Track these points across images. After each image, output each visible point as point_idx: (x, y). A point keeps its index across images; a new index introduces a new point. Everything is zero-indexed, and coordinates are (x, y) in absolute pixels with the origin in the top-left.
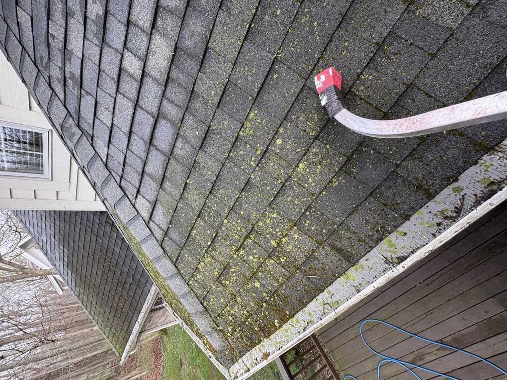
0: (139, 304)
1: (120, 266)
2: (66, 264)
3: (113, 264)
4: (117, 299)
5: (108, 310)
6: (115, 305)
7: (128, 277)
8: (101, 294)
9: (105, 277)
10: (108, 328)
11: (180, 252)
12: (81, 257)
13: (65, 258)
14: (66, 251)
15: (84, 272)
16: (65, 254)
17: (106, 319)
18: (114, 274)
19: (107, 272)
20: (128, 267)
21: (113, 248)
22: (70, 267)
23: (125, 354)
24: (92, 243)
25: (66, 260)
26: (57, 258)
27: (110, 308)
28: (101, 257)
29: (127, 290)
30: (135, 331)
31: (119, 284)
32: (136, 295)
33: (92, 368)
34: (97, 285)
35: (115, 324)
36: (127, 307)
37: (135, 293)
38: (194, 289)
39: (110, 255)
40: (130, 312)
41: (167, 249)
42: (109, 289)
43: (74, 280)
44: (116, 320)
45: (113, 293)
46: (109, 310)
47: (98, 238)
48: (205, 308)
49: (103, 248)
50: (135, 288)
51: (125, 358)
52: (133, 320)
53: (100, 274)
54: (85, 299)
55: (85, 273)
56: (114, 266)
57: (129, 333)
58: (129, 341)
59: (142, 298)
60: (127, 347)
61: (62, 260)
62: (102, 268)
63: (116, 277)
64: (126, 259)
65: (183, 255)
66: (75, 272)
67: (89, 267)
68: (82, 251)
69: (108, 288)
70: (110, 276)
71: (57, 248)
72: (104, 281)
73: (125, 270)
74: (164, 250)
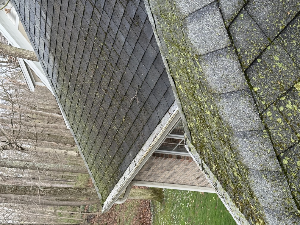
0: (141, 136)
1: (122, 66)
2: (48, 44)
3: (112, 61)
4: (110, 117)
5: (95, 130)
6: (107, 126)
7: (131, 88)
8: (89, 104)
9: (99, 79)
10: (92, 156)
11: (265, 49)
12: (68, 37)
13: (47, 34)
14: (49, 22)
15: (70, 62)
16: (48, 27)
17: (91, 141)
18: (112, 77)
19: (101, 71)
20: (134, 72)
21: (115, 33)
22: (52, 50)
23: (109, 199)
24: (86, 16)
25: (48, 37)
26: (38, 31)
27: (99, 128)
28: (96, 44)
29: (127, 109)
30: (128, 174)
31: (117, 96)
32: (138, 122)
33: (61, 203)
34: (86, 88)
35: (102, 153)
36: (122, 135)
37: (137, 117)
38: (271, 128)
39: (109, 44)
40: (125, 144)
41: (239, 38)
42: (101, 99)
43: (56, 71)
44: (105, 147)
45: (106, 106)
46: (97, 131)
47: (96, 10)
48: (283, 169)
49: (100, 30)
50: (138, 109)
51: (109, 205)
52: (127, 157)
53: (91, 71)
54: (68, 104)
55: (71, 64)
56: (114, 65)
57: (119, 173)
58: (118, 184)
59: (146, 128)
60: (114, 192)
61: (43, 35)
62: (95, 62)
63: (114, 83)
64: (133, 57)
65: (269, 56)
66: (58, 59)
67: (78, 57)
68: (71, 28)
69: (100, 97)
70: (106, 79)
71: (38, 14)
72: (95, 85)
73: (129, 75)
74: (231, 39)
